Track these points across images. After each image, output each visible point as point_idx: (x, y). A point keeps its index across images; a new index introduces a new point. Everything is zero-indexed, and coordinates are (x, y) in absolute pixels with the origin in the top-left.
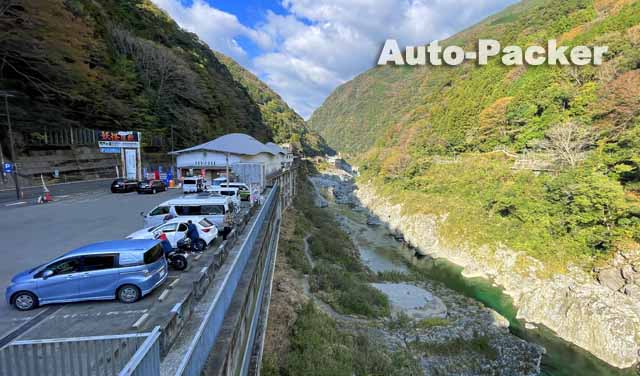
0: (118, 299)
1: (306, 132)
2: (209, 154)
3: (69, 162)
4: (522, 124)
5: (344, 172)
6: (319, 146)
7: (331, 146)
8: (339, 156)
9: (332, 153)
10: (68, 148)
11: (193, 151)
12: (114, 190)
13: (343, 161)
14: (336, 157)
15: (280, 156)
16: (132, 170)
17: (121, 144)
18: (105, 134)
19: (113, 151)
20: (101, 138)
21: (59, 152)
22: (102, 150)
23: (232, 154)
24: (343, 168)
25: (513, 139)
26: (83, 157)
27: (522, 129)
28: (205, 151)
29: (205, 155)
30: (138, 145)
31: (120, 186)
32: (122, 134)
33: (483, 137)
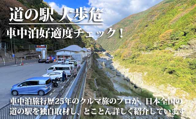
0: (38, 94)
1: (96, 44)
2: (66, 51)
3: (28, 54)
4: (177, 39)
5: (108, 57)
6: (100, 48)
7: (104, 48)
8: (107, 52)
9: (104, 51)
10: (28, 50)
11: (61, 51)
12: (39, 62)
13: (108, 53)
14: (106, 52)
15: (87, 52)
16: (44, 56)
17: (41, 49)
18: (37, 46)
19: (39, 51)
20: (36, 47)
21: (26, 51)
22: (37, 50)
23: (72, 51)
24: (108, 56)
25: (173, 45)
26: (32, 53)
27: (177, 41)
28: (64, 51)
29: (64, 52)
30: (46, 49)
31: (41, 61)
32: (42, 46)
33: (161, 45)
